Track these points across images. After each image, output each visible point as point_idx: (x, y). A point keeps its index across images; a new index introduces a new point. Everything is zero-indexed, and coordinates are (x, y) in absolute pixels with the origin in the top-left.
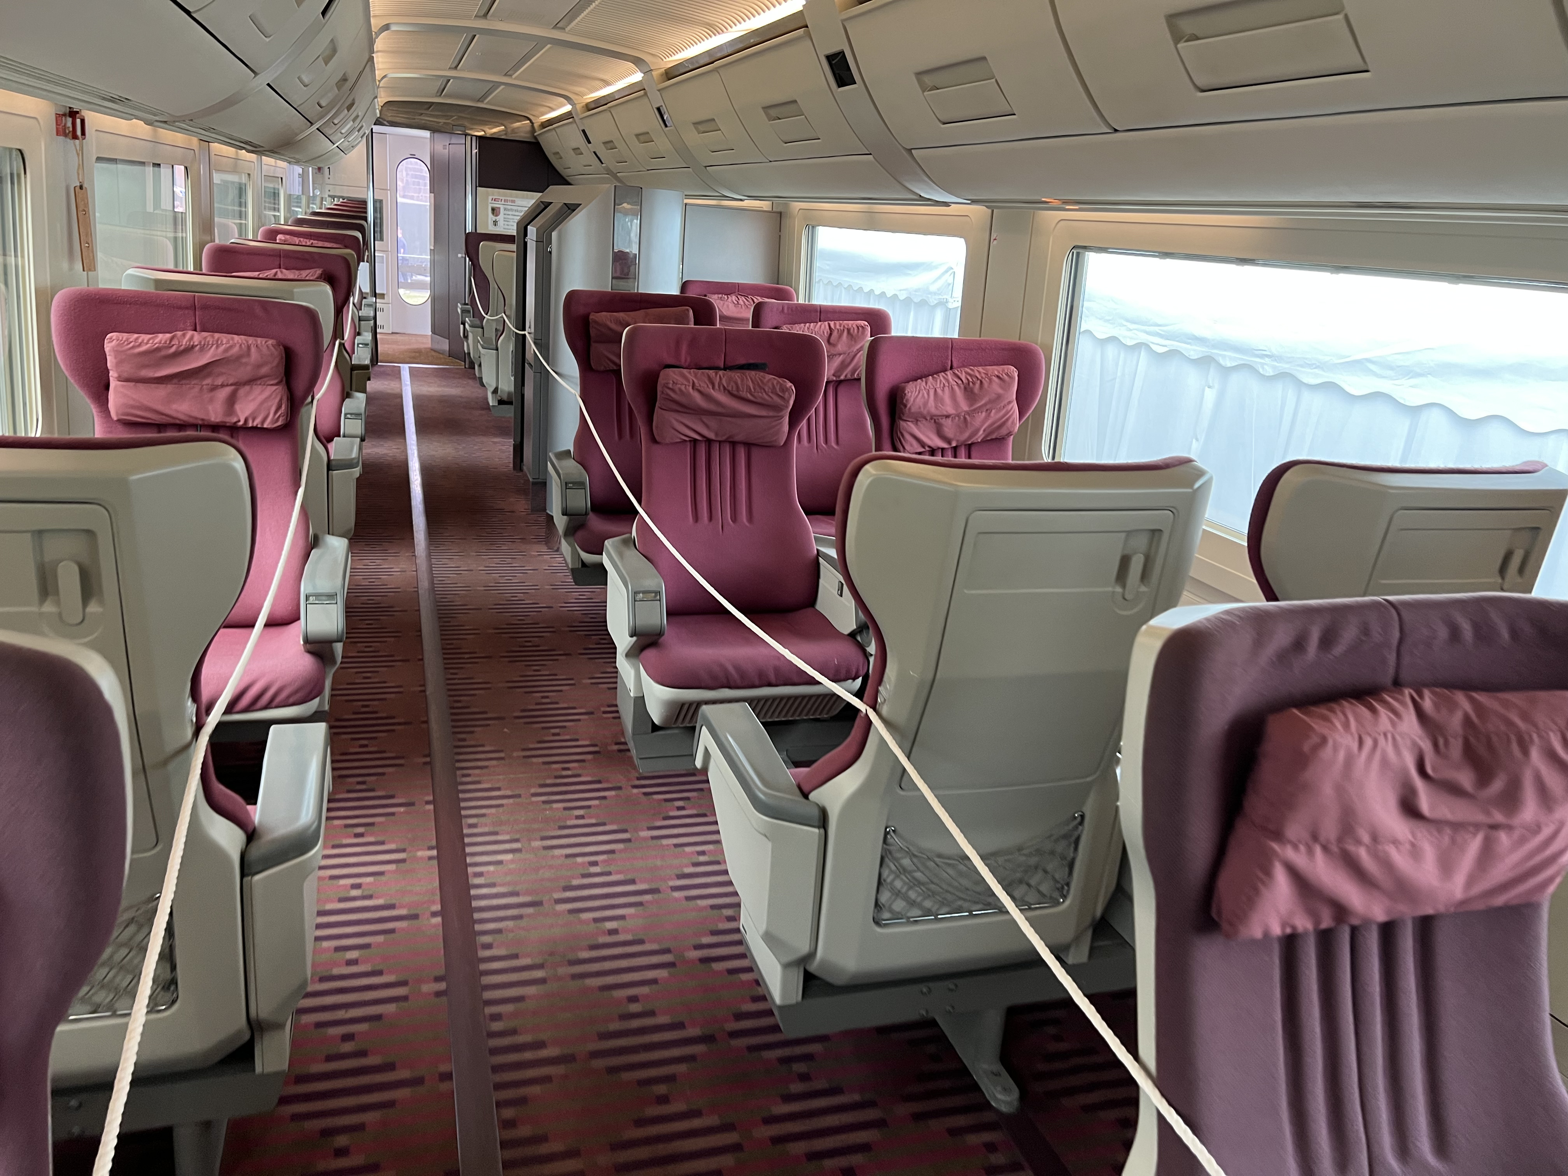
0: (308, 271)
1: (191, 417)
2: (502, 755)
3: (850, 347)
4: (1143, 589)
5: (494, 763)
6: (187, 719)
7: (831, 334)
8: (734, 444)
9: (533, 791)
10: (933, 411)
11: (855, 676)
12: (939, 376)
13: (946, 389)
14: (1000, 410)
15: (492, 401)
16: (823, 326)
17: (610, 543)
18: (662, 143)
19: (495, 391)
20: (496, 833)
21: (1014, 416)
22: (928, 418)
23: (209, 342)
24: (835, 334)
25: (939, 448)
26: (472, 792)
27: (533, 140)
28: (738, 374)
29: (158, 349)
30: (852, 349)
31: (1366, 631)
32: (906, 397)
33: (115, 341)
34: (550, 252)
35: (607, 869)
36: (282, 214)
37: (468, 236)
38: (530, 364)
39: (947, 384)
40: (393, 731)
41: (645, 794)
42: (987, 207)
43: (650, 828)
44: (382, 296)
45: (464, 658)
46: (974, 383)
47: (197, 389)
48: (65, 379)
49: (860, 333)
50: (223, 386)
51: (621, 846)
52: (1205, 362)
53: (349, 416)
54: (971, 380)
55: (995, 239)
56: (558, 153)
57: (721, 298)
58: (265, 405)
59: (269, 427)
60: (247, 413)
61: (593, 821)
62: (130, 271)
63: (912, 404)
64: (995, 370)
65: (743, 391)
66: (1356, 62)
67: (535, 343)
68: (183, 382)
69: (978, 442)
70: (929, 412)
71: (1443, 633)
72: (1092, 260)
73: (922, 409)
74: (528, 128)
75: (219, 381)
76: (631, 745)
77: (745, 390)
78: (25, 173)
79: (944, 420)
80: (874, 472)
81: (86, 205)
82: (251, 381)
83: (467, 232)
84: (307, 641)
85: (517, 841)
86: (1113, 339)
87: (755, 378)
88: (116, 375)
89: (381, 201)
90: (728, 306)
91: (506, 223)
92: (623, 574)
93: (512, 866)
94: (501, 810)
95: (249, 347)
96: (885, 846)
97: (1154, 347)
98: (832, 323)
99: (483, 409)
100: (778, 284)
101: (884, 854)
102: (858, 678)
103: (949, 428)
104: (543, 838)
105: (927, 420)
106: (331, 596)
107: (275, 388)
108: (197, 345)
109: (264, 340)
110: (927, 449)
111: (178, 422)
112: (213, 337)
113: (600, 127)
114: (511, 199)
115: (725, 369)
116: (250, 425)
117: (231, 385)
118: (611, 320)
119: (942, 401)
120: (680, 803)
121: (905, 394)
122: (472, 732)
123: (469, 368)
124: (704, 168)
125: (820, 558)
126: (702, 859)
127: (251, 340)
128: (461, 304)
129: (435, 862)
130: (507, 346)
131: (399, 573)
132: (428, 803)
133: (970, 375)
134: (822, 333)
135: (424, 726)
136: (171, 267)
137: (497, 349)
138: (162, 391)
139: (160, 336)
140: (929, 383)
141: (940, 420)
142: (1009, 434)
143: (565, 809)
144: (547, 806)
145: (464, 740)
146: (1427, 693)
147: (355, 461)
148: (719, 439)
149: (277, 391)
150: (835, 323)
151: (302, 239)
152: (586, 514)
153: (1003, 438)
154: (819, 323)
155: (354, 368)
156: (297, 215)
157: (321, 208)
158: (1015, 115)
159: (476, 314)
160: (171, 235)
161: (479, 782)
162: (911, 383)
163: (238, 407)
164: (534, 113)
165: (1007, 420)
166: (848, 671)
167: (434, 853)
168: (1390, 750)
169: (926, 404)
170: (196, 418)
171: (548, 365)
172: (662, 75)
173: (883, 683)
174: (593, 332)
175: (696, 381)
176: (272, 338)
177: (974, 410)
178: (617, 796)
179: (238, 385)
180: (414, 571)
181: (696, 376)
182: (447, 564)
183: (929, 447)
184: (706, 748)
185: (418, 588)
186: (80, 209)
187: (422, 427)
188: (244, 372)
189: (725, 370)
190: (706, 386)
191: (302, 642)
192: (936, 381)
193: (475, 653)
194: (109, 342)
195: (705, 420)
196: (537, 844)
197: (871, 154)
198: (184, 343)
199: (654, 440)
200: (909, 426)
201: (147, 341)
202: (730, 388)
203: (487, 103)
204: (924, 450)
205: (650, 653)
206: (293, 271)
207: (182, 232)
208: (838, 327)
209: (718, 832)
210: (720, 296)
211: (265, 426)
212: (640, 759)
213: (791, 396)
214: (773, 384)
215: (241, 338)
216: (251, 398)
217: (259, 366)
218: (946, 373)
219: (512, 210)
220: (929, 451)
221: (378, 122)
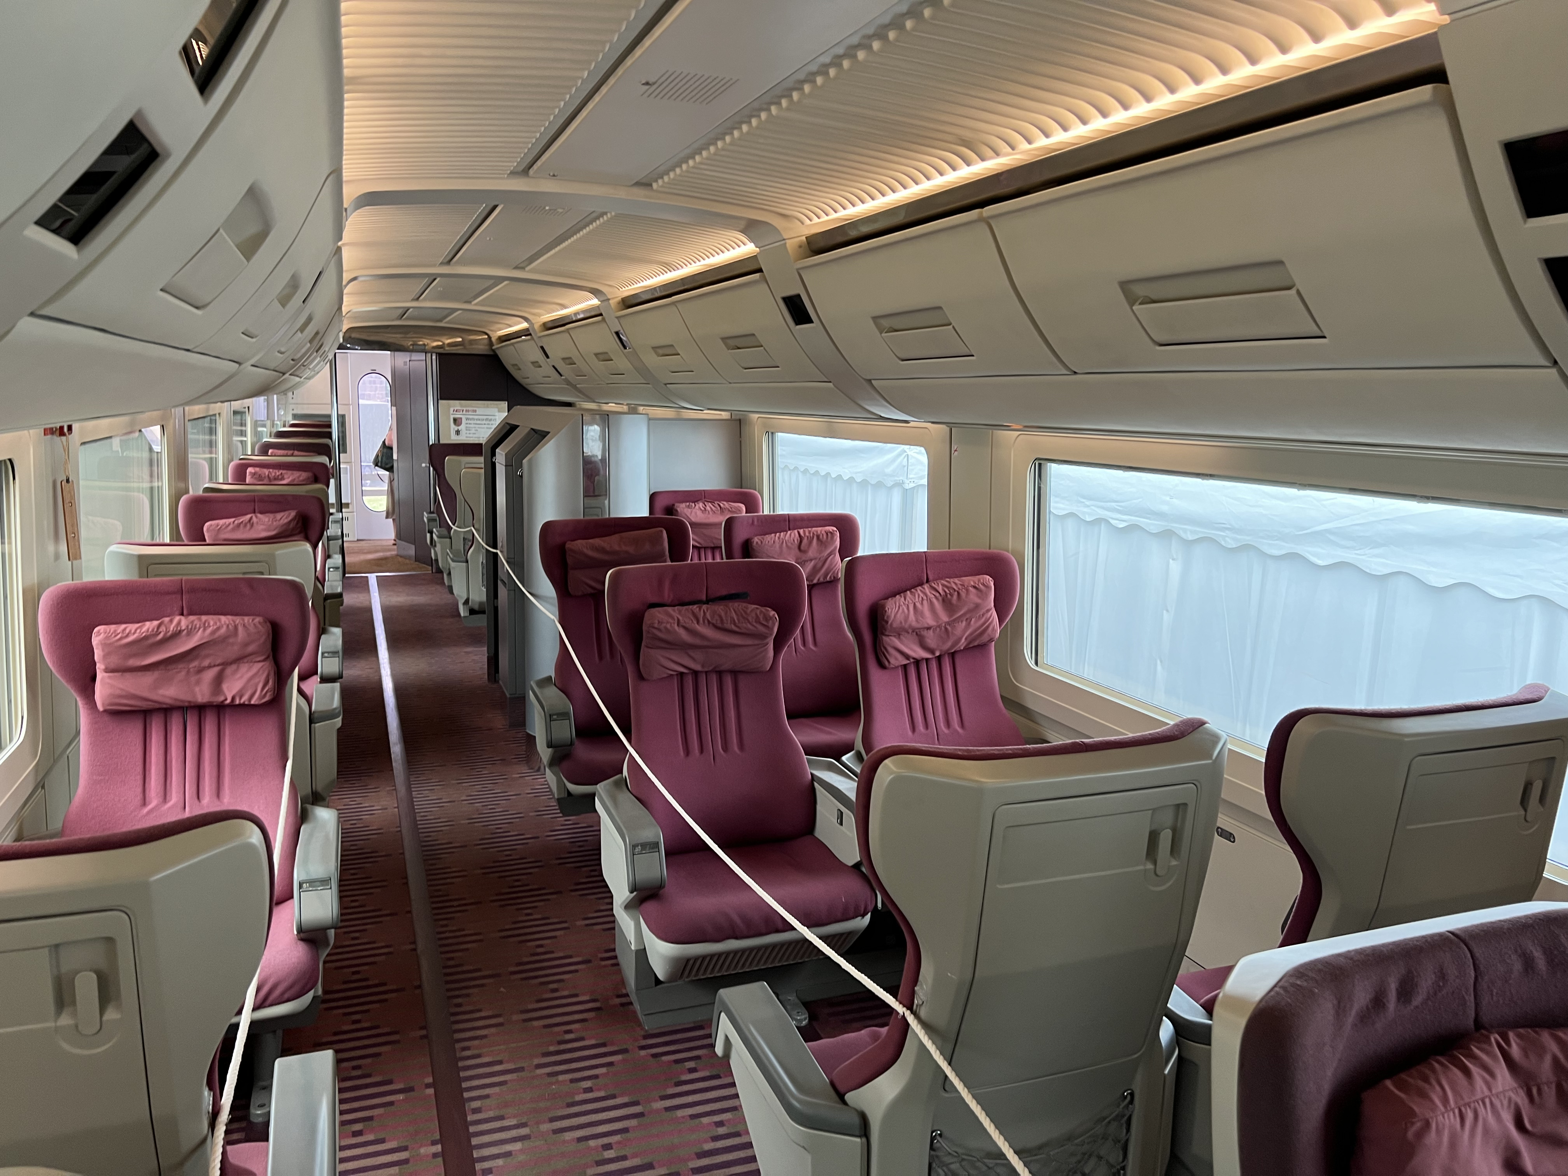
0: (282, 514)
1: (176, 700)
2: (500, 1020)
3: (821, 552)
4: (1174, 863)
5: (493, 1030)
6: (204, 1111)
7: (801, 542)
8: (720, 673)
9: (536, 1061)
10: (914, 624)
11: (864, 911)
12: (916, 590)
13: (925, 602)
14: (980, 618)
15: (463, 611)
16: (793, 534)
17: (602, 787)
18: (621, 362)
19: (466, 602)
20: (501, 1118)
21: (994, 622)
22: (910, 632)
23: (196, 625)
24: (805, 541)
25: (923, 659)
26: (475, 1069)
27: (491, 353)
28: (722, 607)
29: (146, 638)
30: (822, 555)
31: (1442, 975)
32: (887, 614)
33: (102, 635)
34: (521, 476)
35: (622, 1153)
36: (249, 439)
37: (431, 448)
38: (502, 580)
39: (925, 598)
40: (386, 1000)
41: (655, 1056)
42: (948, 426)
43: (664, 1098)
44: (347, 505)
45: (453, 906)
46: (951, 595)
47: (183, 673)
48: (50, 672)
49: (829, 538)
50: (210, 667)
51: (633, 1123)
52: (1167, 535)
53: (326, 655)
54: (948, 592)
55: (956, 451)
56: (516, 365)
57: (688, 506)
58: (252, 682)
59: (257, 703)
60: (234, 692)
61: (602, 1094)
62: (114, 548)
63: (893, 620)
64: (971, 580)
65: (727, 623)
66: (1314, 331)
67: (507, 562)
68: (170, 667)
69: (961, 650)
70: (910, 626)
71: (1517, 966)
72: (1053, 469)
73: (903, 624)
74: (486, 342)
75: (206, 663)
76: (633, 998)
77: (729, 621)
78: (14, 478)
79: (926, 631)
80: (894, 769)
81: (73, 497)
82: (239, 660)
83: (431, 443)
84: (300, 930)
85: (523, 1125)
86: (1072, 515)
87: (738, 608)
88: (103, 667)
89: (343, 416)
90: (696, 513)
91: (468, 432)
92: (618, 824)
93: (522, 1158)
94: (504, 1088)
95: (236, 627)
96: (932, 1153)
97: (1112, 522)
98: (801, 531)
99: (453, 616)
100: (741, 488)
101: (931, 1161)
102: (867, 914)
103: (931, 639)
104: (552, 1120)
105: (908, 633)
106: (324, 882)
107: (261, 664)
108: (184, 630)
109: (251, 618)
110: (912, 660)
111: (164, 706)
112: (200, 620)
113: (558, 345)
114: (472, 409)
115: (707, 602)
116: (237, 702)
117: (218, 665)
118: (587, 548)
119: (922, 614)
120: (691, 1064)
121: (886, 611)
122: (468, 995)
123: (436, 573)
124: (664, 386)
125: (816, 784)
126: (721, 1131)
127: (238, 620)
128: (427, 513)
129: (440, 1160)
130: (477, 559)
131: (380, 811)
132: (428, 1086)
133: (947, 587)
134: (792, 541)
135: (418, 991)
136: (149, 541)
137: (467, 562)
138: (148, 679)
139: (148, 624)
140: (908, 598)
141: (922, 632)
142: (991, 640)
143: (572, 1081)
144: (554, 1079)
145: (459, 1005)
146: (1511, 1035)
147: (337, 711)
148: (706, 669)
149: (264, 667)
150: (804, 531)
151: (271, 470)
152: (572, 744)
153: (985, 644)
154: (789, 532)
155: (328, 597)
156: (263, 439)
157: (284, 426)
158: (973, 356)
159: (443, 524)
160: (146, 485)
161: (479, 1056)
162: (890, 599)
163: (225, 686)
164: (492, 328)
165: (988, 627)
166: (857, 907)
167: (438, 1148)
168: (1491, 1119)
169: (907, 618)
170: (182, 701)
171: (524, 586)
172: (619, 303)
173: (919, 983)
174: (570, 560)
175: (680, 618)
176: (258, 615)
177: (954, 620)
178: (624, 1060)
179: (225, 664)
180: (395, 808)
181: (680, 612)
182: (428, 797)
183: (914, 658)
184: (727, 1037)
185: (400, 827)
186: (66, 501)
187: (394, 642)
188: (232, 651)
189: (708, 604)
190: (691, 622)
191: (295, 932)
192: (915, 596)
193: (464, 899)
194: (96, 636)
195: (692, 654)
196: (546, 1127)
197: (830, 382)
198: (172, 629)
199: (641, 677)
200: (891, 641)
201: (134, 631)
202: (714, 622)
203: (446, 323)
204: (909, 662)
205: (650, 906)
206: (267, 514)
207: (158, 481)
208: (807, 534)
209: (736, 1096)
210: (688, 504)
211: (252, 702)
212: (645, 1015)
213: (774, 624)
214: (756, 614)
215: (228, 619)
216: (238, 675)
217: (246, 645)
218: (923, 586)
219: (473, 419)
220: (914, 662)
221: (341, 347)
